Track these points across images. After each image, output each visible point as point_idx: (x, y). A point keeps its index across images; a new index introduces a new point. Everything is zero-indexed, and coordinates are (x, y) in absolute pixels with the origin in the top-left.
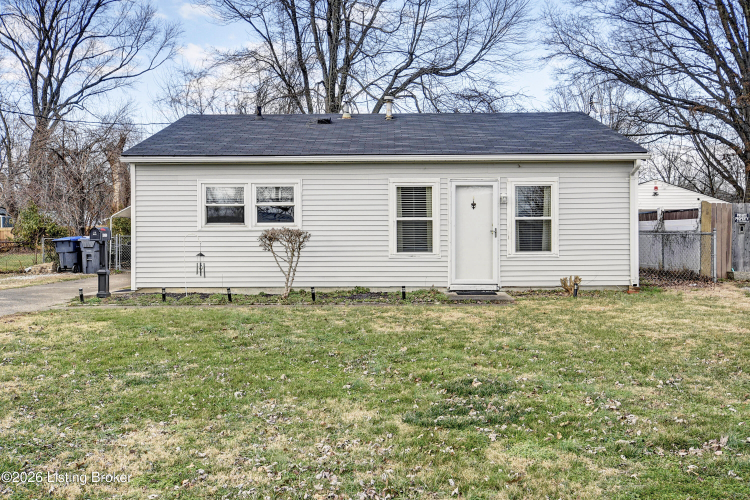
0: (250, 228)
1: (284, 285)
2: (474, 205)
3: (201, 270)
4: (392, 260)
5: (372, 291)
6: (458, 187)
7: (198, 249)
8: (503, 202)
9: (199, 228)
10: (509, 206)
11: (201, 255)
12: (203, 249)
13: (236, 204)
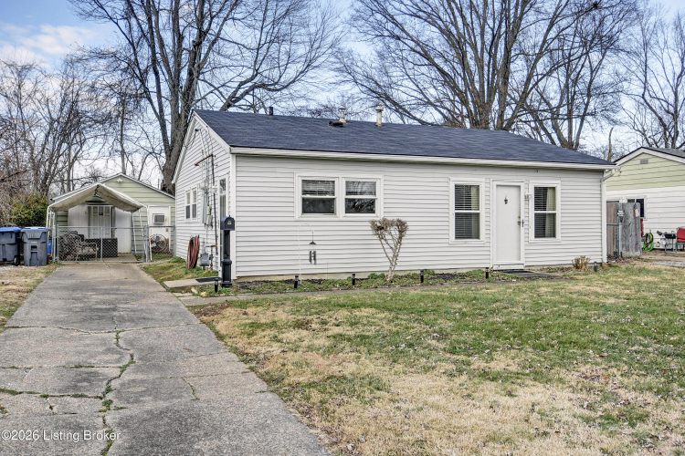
0: (341, 218)
1: (388, 269)
2: (506, 201)
3: (313, 256)
4: (451, 246)
5: (436, 272)
6: (497, 186)
7: (311, 238)
8: (527, 198)
9: (296, 218)
10: (530, 201)
11: (313, 243)
12: (315, 238)
13: (328, 196)
